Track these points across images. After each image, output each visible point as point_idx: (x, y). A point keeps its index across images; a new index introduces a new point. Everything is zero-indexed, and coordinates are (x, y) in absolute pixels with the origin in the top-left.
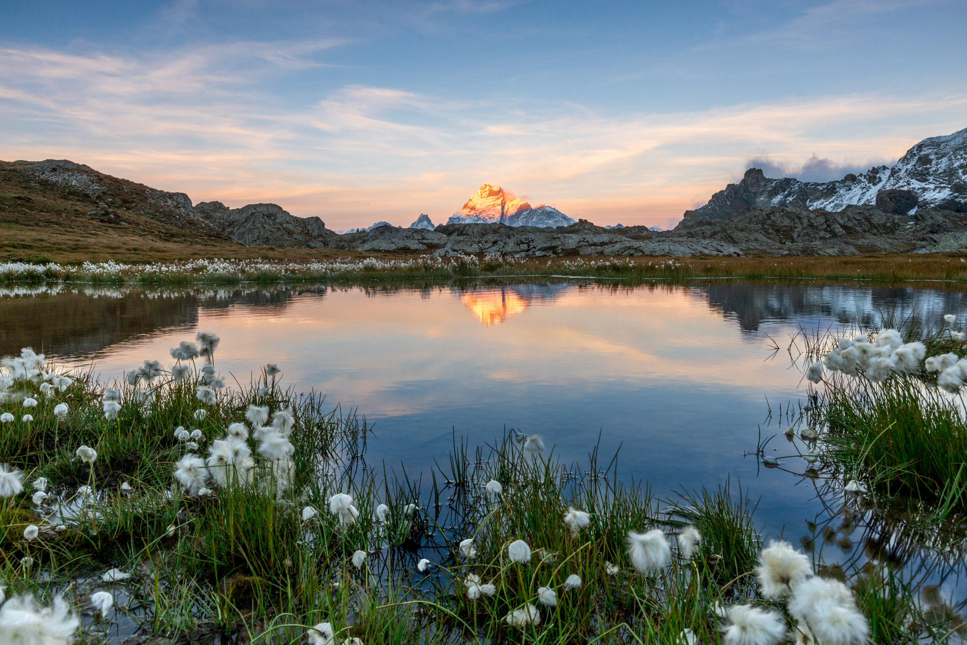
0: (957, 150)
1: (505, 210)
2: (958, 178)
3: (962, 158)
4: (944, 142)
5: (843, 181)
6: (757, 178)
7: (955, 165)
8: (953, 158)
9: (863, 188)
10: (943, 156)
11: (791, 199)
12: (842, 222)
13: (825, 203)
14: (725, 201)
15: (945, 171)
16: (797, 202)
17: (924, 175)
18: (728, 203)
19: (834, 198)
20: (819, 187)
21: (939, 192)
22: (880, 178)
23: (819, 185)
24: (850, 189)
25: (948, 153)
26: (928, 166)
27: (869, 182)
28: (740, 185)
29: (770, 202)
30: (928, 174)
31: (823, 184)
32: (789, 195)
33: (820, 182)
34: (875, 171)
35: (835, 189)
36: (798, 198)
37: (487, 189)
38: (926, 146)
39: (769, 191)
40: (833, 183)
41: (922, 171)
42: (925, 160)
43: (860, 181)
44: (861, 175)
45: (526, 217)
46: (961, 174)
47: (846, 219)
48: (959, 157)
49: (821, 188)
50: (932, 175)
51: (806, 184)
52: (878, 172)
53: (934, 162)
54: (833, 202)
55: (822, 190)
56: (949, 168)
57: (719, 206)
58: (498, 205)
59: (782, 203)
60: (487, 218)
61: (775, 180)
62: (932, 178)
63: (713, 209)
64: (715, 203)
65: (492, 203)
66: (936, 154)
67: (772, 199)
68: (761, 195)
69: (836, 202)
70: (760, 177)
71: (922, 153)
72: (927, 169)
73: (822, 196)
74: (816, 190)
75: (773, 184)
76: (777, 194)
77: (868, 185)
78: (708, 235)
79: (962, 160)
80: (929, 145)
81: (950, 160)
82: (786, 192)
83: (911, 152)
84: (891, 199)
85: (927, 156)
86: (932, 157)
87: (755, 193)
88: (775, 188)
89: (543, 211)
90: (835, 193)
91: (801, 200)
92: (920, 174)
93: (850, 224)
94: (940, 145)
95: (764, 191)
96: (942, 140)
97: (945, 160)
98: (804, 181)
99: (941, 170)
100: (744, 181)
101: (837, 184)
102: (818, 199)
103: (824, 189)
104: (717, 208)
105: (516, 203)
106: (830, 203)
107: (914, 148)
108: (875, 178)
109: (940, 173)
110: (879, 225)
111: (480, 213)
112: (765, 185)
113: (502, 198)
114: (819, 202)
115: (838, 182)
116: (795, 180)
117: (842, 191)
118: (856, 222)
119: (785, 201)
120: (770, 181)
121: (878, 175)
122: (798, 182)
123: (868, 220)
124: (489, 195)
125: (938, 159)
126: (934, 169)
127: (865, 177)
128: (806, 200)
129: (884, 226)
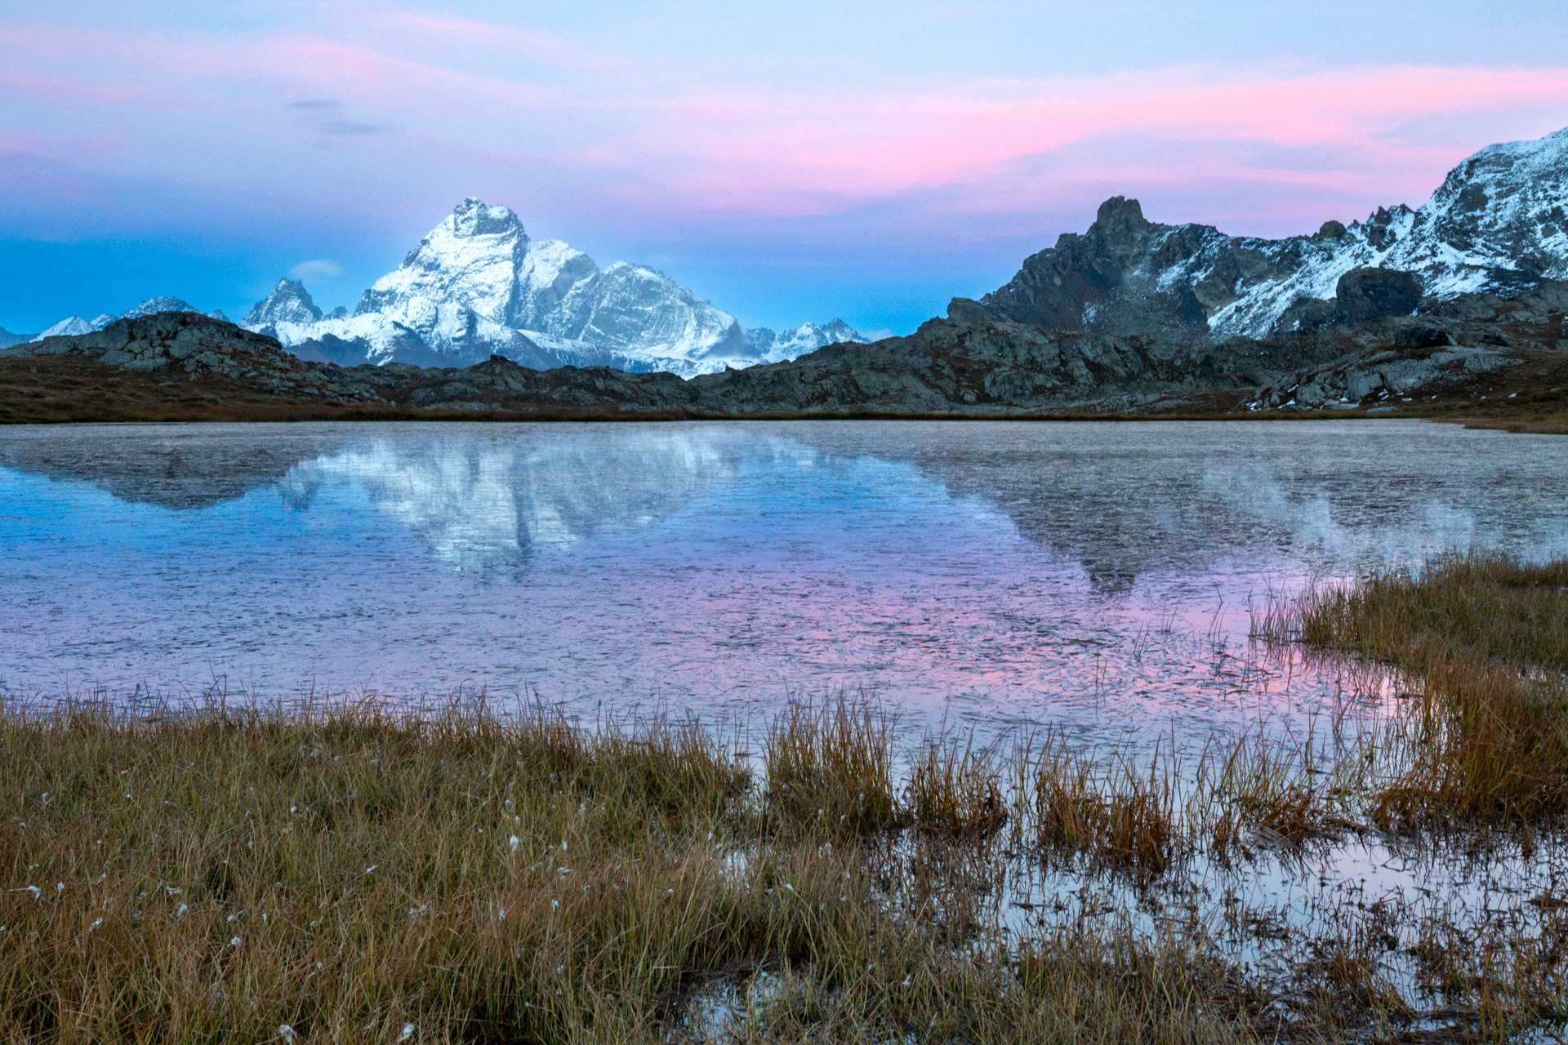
0: (1540, 178)
1: (522, 276)
2: (1534, 244)
3: (1545, 198)
4: (1522, 156)
5: (1317, 238)
6: (1127, 221)
7: (1530, 215)
8: (1530, 197)
9: (1357, 256)
10: (1512, 191)
11: (1201, 275)
12: (1090, 356)
13: (1276, 289)
14: (1051, 277)
15: (1509, 226)
16: (1215, 285)
17: (1466, 233)
18: (1058, 281)
19: (1295, 276)
20: (1264, 250)
21: (1465, 278)
22: (1393, 234)
23: (1264, 243)
24: (1330, 258)
25: (1523, 185)
26: (1478, 213)
27: (1371, 244)
28: (1088, 238)
29: (1153, 282)
30: (1474, 230)
31: (1273, 242)
32: (1197, 266)
33: (1269, 238)
34: (1384, 216)
35: (1298, 255)
36: (1216, 273)
37: (474, 211)
38: (1483, 165)
39: (1154, 256)
40: (1296, 241)
41: (1462, 225)
42: (1473, 199)
43: (1352, 240)
44: (1355, 224)
45: (582, 295)
46: (1539, 235)
47: (1099, 350)
48: (1540, 194)
49: (1269, 253)
50: (1482, 233)
51: (1237, 242)
52: (1389, 220)
53: (1491, 204)
54: (1292, 286)
55: (1270, 258)
56: (1518, 219)
57: (1035, 288)
58: (505, 259)
59: (1182, 285)
60: (472, 294)
61: (1169, 228)
62: (1481, 240)
63: (1021, 296)
64: (1025, 281)
65: (486, 253)
66: (1499, 184)
67: (1159, 275)
68: (1135, 263)
69: (1298, 287)
70: (1133, 220)
71: (1473, 181)
72: (1474, 219)
73: (1270, 271)
74: (1257, 255)
75: (1164, 239)
76: (1171, 262)
77: (1369, 249)
78: (811, 379)
79: (1545, 203)
80: (1489, 163)
81: (1524, 200)
82: (1192, 260)
83: (1456, 177)
84: (1365, 291)
85: (1480, 187)
86: (1490, 191)
87: (1121, 258)
88: (1167, 248)
89: (629, 280)
90: (1299, 265)
91: (1224, 280)
92: (1457, 232)
93: (1105, 361)
94: (1510, 164)
95: (1142, 254)
96: (1520, 151)
97: (1514, 199)
98: (1233, 234)
99: (1501, 224)
100: (1096, 228)
101: (1304, 244)
102: (1261, 278)
103: (1275, 254)
104: (1030, 293)
105: (555, 255)
106: (1286, 289)
107: (1461, 167)
108: (1383, 232)
109: (1498, 232)
110: (1161, 362)
111: (453, 280)
112: (1146, 240)
113: (514, 241)
114: (1264, 285)
115: (1306, 238)
116: (1214, 229)
117: (1313, 262)
118: (1118, 357)
119: (1188, 280)
120: (1158, 229)
121: (1389, 227)
122: (1219, 235)
123: (1141, 352)
124: (479, 230)
125: (1500, 196)
126: (1487, 220)
127: (1363, 229)
128: (1235, 280)
129: (1170, 365)
